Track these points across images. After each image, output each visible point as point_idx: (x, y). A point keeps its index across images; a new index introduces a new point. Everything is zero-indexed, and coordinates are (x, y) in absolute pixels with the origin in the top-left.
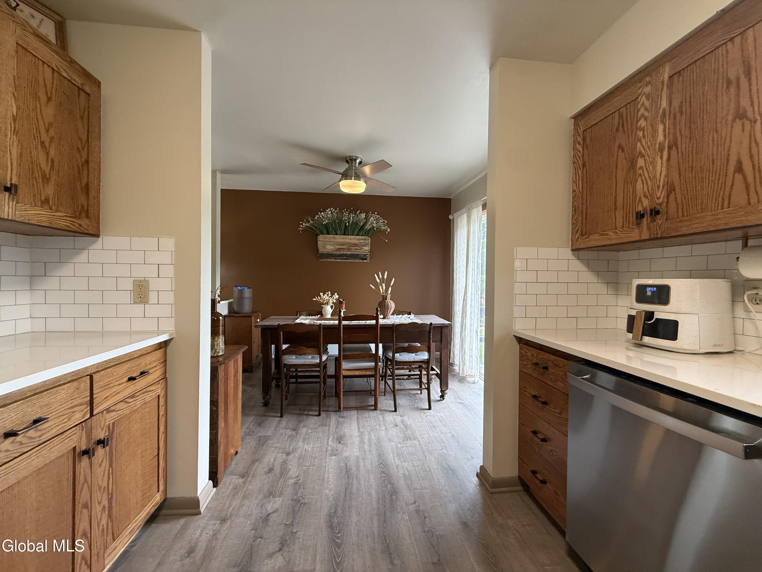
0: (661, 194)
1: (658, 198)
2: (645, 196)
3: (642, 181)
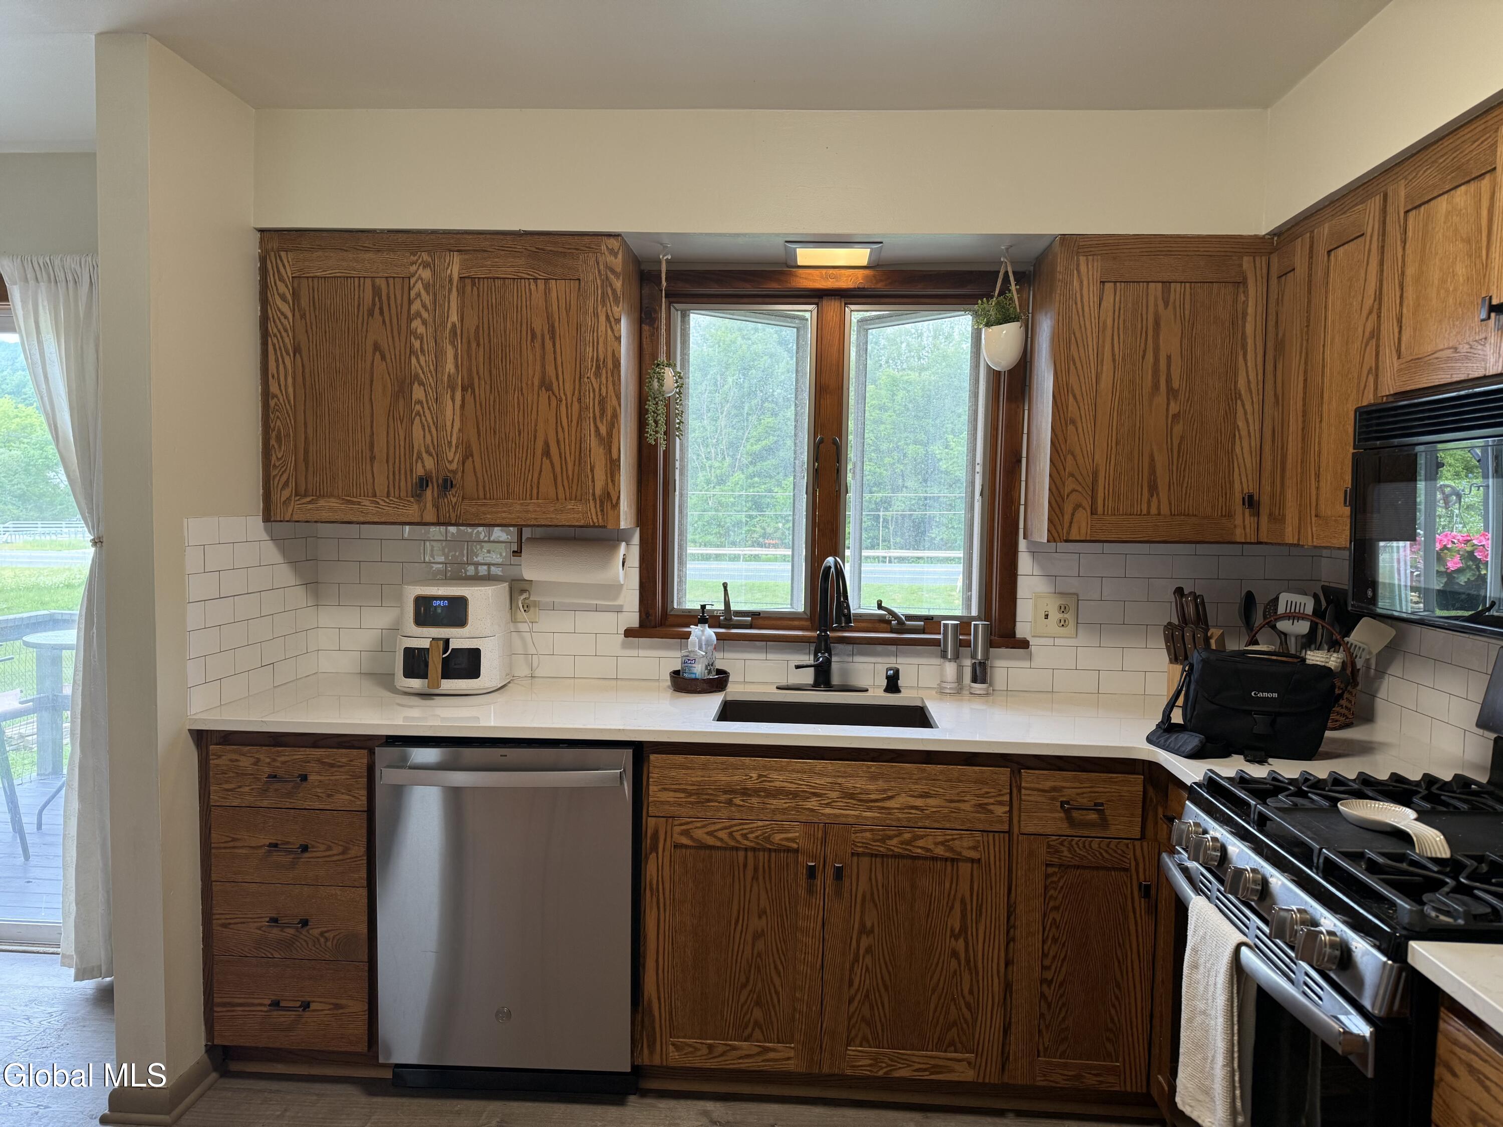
0: (453, 457)
1: (451, 462)
2: (428, 452)
3: (423, 426)
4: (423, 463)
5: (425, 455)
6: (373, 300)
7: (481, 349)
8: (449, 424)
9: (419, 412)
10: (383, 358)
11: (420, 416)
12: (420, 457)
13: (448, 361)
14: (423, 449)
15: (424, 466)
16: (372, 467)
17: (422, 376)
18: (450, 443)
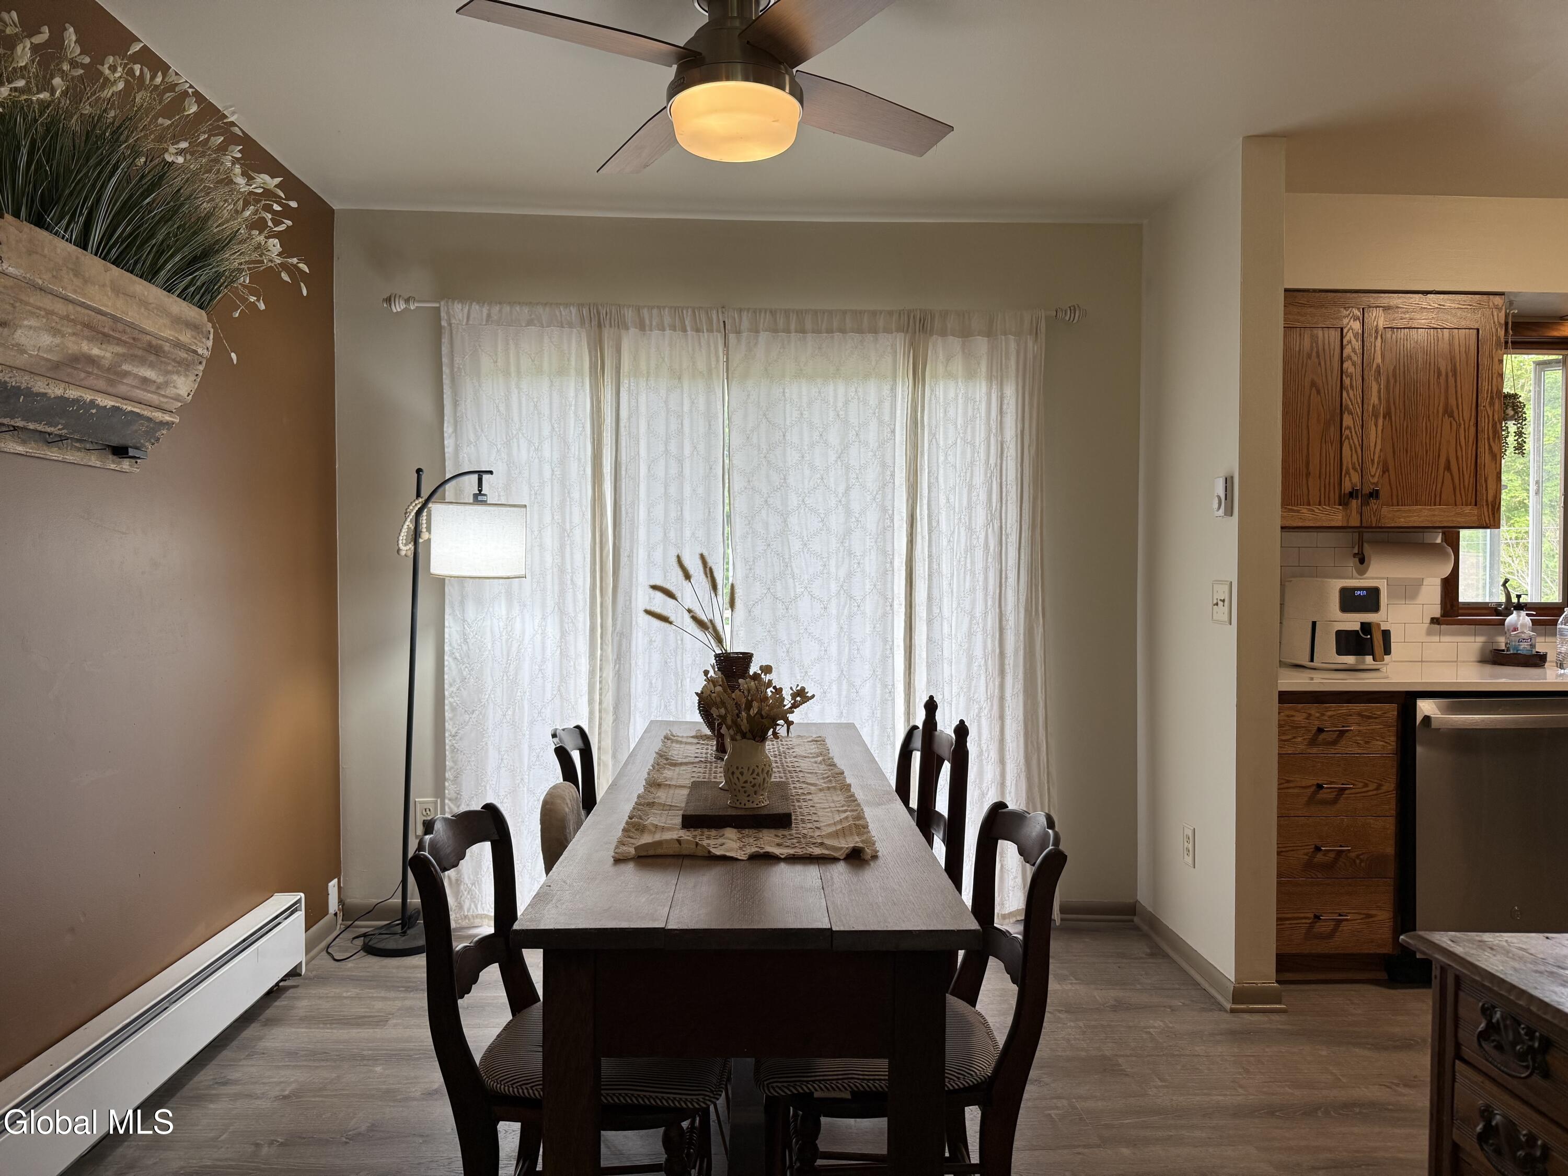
0: (1374, 471)
2: (1355, 469)
4: (1350, 477)
5: (1351, 471)
6: (1312, 346)
7: (1398, 384)
8: (1372, 445)
9: (1348, 436)
10: (1318, 392)
11: (1349, 439)
12: (1348, 473)
13: (1373, 394)
14: (1350, 466)
15: (1350, 480)
16: (1307, 481)
17: (1351, 407)
18: (1373, 461)
